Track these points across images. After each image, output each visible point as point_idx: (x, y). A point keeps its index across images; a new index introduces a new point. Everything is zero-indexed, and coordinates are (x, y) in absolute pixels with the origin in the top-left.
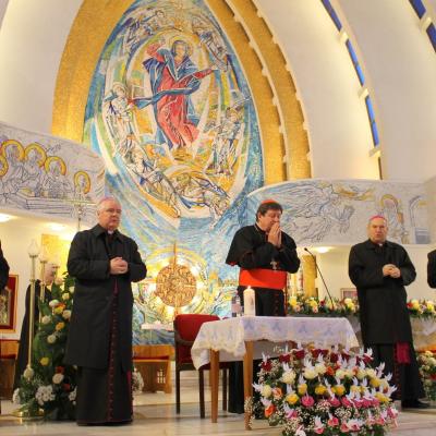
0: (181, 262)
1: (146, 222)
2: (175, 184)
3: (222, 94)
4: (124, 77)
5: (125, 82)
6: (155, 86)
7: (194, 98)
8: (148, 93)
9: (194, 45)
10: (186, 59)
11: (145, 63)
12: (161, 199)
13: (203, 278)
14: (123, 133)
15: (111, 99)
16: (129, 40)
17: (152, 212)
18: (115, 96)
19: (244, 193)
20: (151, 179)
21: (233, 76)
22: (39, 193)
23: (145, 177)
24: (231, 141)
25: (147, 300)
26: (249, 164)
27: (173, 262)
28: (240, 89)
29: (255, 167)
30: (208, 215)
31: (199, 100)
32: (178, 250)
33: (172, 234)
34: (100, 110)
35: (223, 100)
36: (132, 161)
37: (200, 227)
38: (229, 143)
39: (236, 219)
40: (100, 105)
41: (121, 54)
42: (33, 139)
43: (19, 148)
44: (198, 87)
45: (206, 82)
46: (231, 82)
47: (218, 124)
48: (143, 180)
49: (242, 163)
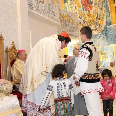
2: (88, 24)
14: (74, 8)
19: (106, 26)
20: (82, 23)
23: (81, 22)
34: (67, 0)
37: (96, 37)
38: (101, 10)
39: (104, 34)
43: (64, 16)
47: (98, 4)
48: (80, 23)
49: (105, 16)
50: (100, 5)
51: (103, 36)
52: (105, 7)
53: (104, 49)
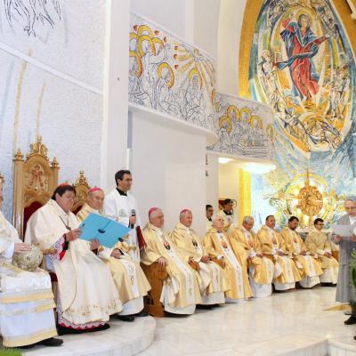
0: (312, 184)
1: (290, 155)
2: (306, 127)
3: (334, 56)
4: (269, 46)
5: (270, 49)
6: (289, 51)
7: (315, 60)
8: (285, 58)
9: (313, 17)
10: (308, 29)
11: (281, 34)
12: (298, 138)
13: (326, 195)
14: (271, 89)
15: (262, 63)
16: (270, 17)
17: (293, 147)
18: (264, 61)
19: (350, 132)
20: (291, 123)
21: (340, 42)
23: (287, 122)
26: (353, 110)
27: (307, 183)
28: (346, 52)
30: (328, 149)
31: (318, 61)
32: (310, 175)
33: (306, 163)
34: (256, 73)
35: (334, 61)
36: (278, 110)
37: (323, 158)
38: (339, 94)
39: (346, 151)
40: (256, 69)
41: (266, 28)
43: (237, 111)
44: (317, 52)
45: (322, 47)
46: (340, 47)
47: (332, 80)
48: (286, 124)
49: (349, 109)
50: (339, 84)
51: (342, 155)
52: (350, 86)
53: (342, 186)
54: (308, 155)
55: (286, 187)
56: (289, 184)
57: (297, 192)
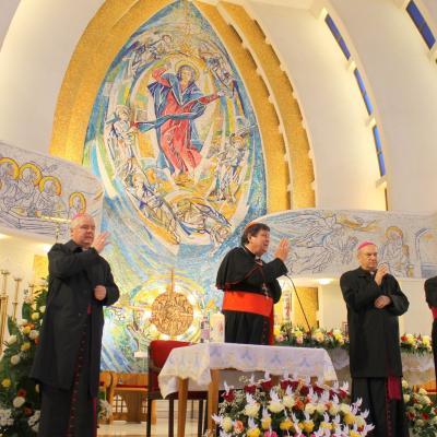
0: (178, 289)
1: (144, 247)
2: (176, 210)
3: (227, 120)
4: (128, 100)
5: (128, 104)
6: (159, 111)
7: (198, 123)
8: (152, 117)
9: (201, 70)
10: (191, 84)
11: (149, 87)
12: (161, 224)
13: (201, 307)
14: (124, 156)
15: (114, 121)
16: (133, 64)
17: (151, 237)
18: (117, 118)
19: (245, 221)
20: (151, 204)
21: (239, 102)
22: (32, 212)
23: (145, 201)
24: (235, 168)
25: (141, 327)
26: (252, 191)
27: (171, 289)
28: (246, 116)
29: (258, 195)
30: (209, 243)
31: (203, 126)
32: (176, 277)
33: (170, 261)
34: (102, 133)
35: (228, 126)
36: (132, 185)
37: (200, 255)
38: (232, 169)
40: (102, 127)
41: (125, 78)
42: (29, 158)
43: (14, 166)
44: (202, 113)
45: (211, 108)
46: (237, 109)
47: (222, 150)
48: (142, 204)
49: (246, 191)
50: (233, 156)
52: (249, 160)
54: (175, 250)
55: (135, 291)
56: (140, 288)
57: (151, 301)
